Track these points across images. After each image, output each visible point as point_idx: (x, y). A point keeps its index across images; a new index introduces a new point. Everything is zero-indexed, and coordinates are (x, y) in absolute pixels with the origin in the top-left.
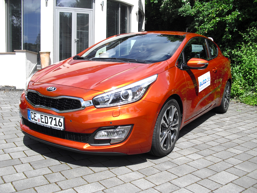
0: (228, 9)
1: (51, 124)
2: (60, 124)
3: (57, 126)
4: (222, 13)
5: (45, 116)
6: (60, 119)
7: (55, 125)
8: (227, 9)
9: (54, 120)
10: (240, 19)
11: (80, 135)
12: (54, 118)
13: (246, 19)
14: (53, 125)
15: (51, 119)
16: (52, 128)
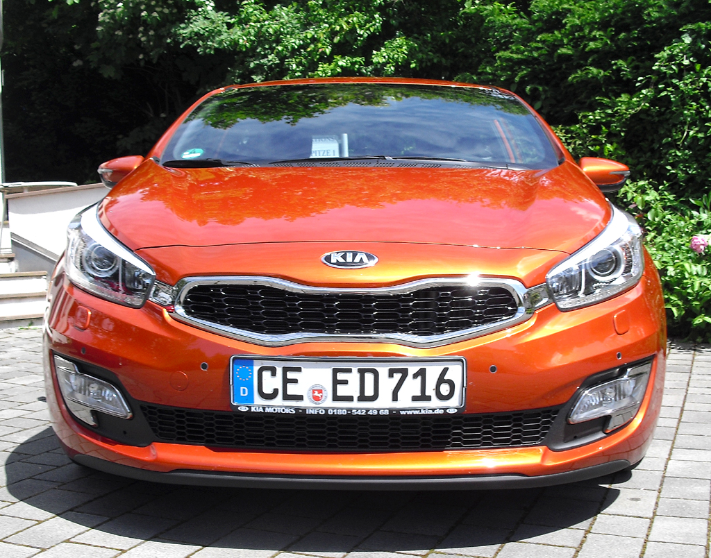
0: (372, 30)
1: (395, 398)
2: (445, 389)
3: (429, 399)
4: (352, 42)
5: (362, 372)
6: (445, 370)
7: (415, 399)
8: (369, 29)
9: (415, 376)
10: (413, 66)
11: (520, 419)
12: (413, 369)
13: (429, 64)
14: (405, 402)
15: (397, 376)
16: (402, 413)
